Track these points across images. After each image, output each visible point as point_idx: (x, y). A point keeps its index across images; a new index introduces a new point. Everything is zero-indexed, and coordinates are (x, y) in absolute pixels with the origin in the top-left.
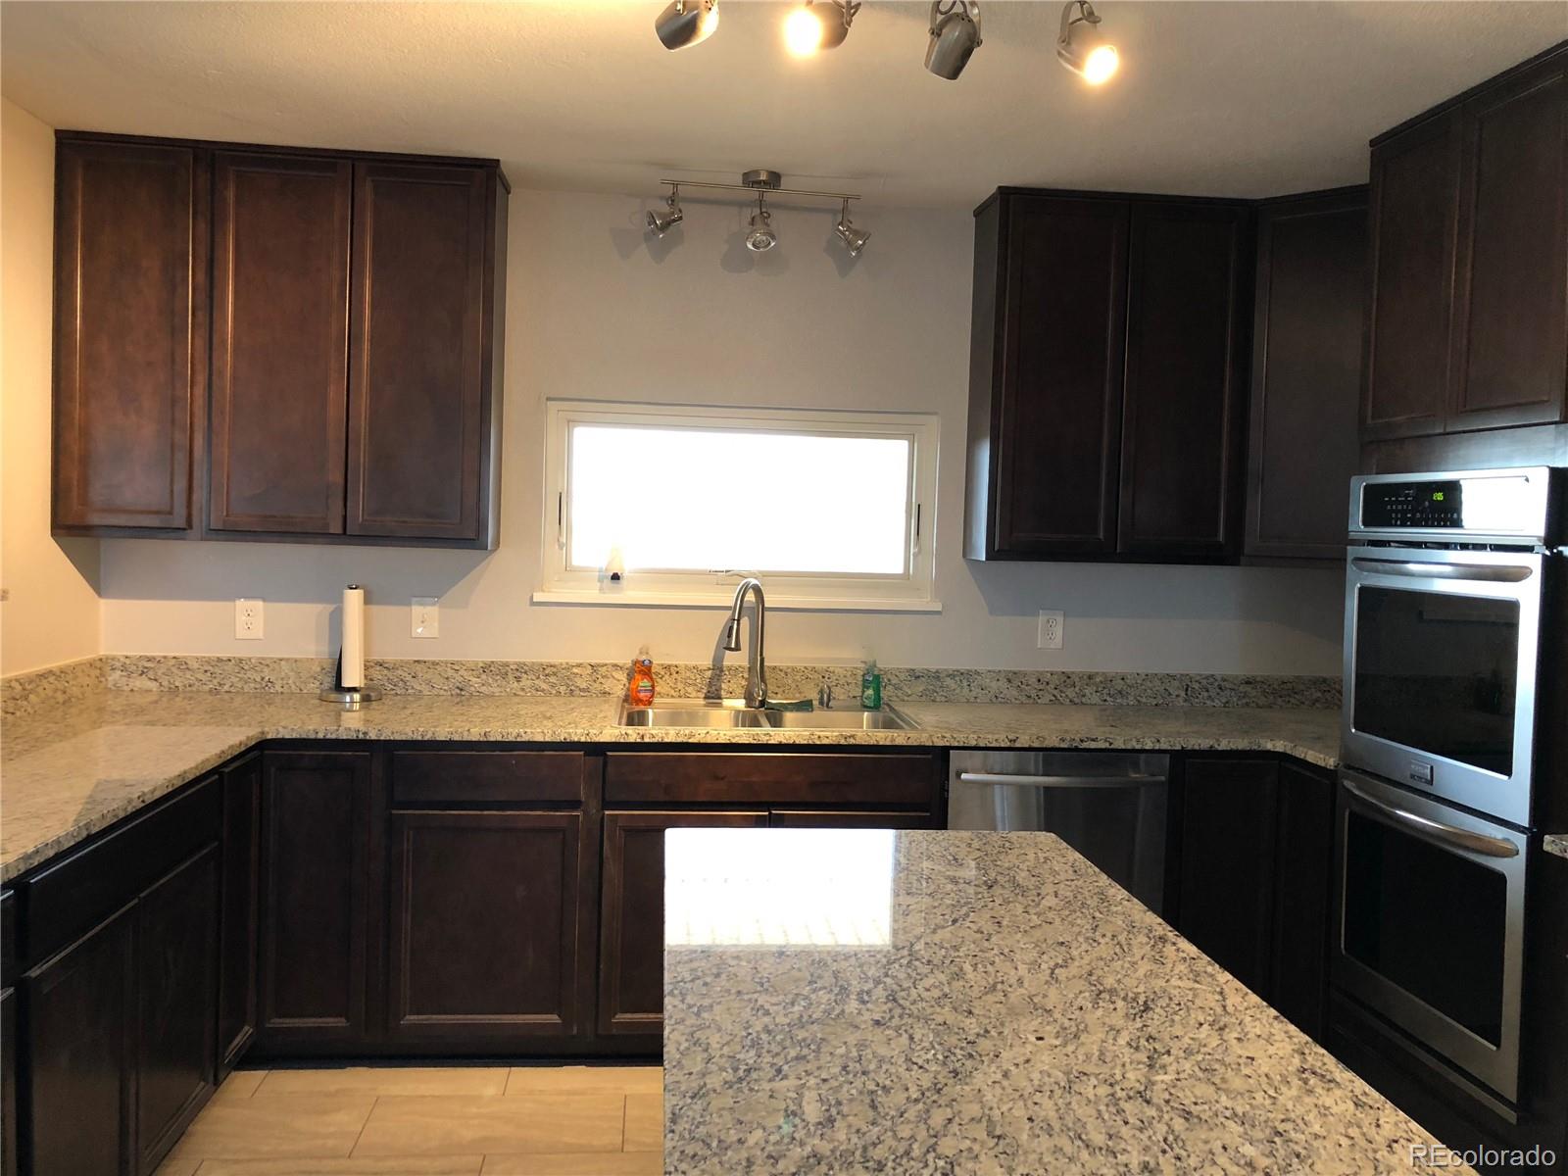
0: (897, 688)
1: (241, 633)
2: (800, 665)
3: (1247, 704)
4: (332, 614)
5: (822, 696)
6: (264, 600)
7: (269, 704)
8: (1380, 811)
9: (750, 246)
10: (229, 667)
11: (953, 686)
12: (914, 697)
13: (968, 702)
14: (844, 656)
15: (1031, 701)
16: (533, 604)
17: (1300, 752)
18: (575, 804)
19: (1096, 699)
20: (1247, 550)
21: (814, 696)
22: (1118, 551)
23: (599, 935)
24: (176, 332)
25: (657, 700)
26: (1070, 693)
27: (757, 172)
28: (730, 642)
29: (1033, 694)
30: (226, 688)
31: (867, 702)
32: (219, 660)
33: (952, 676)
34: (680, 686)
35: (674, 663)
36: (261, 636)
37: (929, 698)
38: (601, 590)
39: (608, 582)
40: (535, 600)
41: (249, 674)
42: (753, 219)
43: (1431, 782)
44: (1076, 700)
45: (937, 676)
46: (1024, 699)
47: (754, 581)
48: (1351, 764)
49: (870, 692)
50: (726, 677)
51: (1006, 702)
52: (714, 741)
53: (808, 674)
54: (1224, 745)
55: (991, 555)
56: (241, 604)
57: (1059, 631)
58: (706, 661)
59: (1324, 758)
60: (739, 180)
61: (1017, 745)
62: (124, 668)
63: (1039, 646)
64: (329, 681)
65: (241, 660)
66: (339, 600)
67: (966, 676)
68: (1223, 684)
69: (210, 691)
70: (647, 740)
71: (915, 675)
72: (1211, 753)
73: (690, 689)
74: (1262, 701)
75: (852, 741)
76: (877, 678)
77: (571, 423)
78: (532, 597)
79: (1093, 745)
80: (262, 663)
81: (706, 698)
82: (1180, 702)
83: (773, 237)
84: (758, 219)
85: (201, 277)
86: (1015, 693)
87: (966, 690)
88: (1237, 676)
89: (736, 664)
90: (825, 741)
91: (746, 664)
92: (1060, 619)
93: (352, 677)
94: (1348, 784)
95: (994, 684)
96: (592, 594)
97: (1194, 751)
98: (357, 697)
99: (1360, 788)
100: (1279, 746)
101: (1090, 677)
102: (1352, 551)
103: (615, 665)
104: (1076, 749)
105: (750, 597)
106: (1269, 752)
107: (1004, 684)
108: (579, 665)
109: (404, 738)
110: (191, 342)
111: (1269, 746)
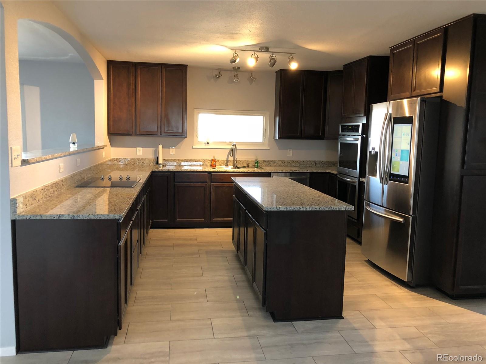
0: (261, 164)
1: (138, 154)
2: (243, 160)
3: (327, 166)
4: (155, 150)
5: (247, 166)
6: (142, 148)
7: (144, 167)
8: (343, 179)
9: (234, 81)
10: (136, 160)
11: (272, 163)
12: (264, 166)
13: (275, 166)
14: (251, 158)
15: (286, 166)
16: (193, 148)
17: (332, 172)
18: (206, 182)
19: (298, 165)
20: (325, 137)
21: (246, 165)
22: (302, 137)
23: (211, 205)
24: (129, 98)
25: (216, 166)
26: (294, 164)
27: (235, 67)
28: (231, 155)
29: (287, 165)
30: (136, 164)
31: (256, 166)
32: (134, 159)
33: (271, 161)
34: (220, 164)
35: (219, 159)
36: (142, 154)
37: (267, 166)
38: (205, 145)
39: (206, 144)
40: (193, 147)
41: (140, 162)
42: (235, 75)
43: (348, 173)
44: (295, 166)
45: (269, 161)
46: (285, 166)
47: (235, 144)
48: (340, 173)
49: (256, 164)
50: (229, 162)
51: (281, 166)
52: (230, 171)
53: (244, 161)
54: (319, 171)
55: (279, 138)
56: (138, 148)
57: (291, 153)
58: (225, 159)
59: (335, 172)
60: (232, 68)
61: (283, 171)
62: (116, 160)
63: (288, 155)
64: (155, 162)
65: (138, 159)
66: (158, 147)
67: (274, 161)
68: (322, 162)
69: (133, 165)
70: (219, 171)
71: (265, 161)
72: (317, 173)
73: (222, 164)
74: (330, 165)
75: (254, 171)
76: (258, 162)
77: (199, 113)
78: (192, 147)
79: (296, 171)
80: (142, 159)
81: (225, 166)
82: (314, 166)
83: (239, 79)
84: (236, 76)
85: (134, 87)
86: (283, 164)
87: (274, 164)
88: (325, 161)
89: (231, 160)
90: (250, 171)
91: (233, 159)
92: (292, 150)
93: (160, 161)
94: (338, 176)
95: (279, 163)
96: (203, 146)
97: (314, 172)
98: (162, 165)
99: (340, 176)
100: (329, 171)
101: (297, 161)
102: (339, 136)
103: (208, 160)
104: (293, 172)
105: (234, 147)
106: (327, 172)
107: (281, 163)
108: (201, 160)
109: (176, 171)
110: (132, 99)
111: (327, 171)
